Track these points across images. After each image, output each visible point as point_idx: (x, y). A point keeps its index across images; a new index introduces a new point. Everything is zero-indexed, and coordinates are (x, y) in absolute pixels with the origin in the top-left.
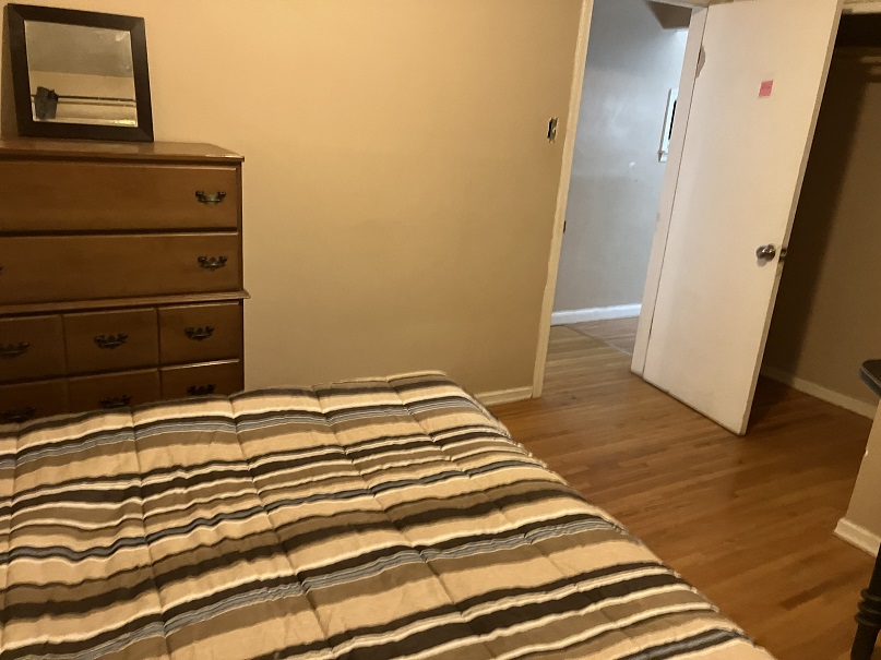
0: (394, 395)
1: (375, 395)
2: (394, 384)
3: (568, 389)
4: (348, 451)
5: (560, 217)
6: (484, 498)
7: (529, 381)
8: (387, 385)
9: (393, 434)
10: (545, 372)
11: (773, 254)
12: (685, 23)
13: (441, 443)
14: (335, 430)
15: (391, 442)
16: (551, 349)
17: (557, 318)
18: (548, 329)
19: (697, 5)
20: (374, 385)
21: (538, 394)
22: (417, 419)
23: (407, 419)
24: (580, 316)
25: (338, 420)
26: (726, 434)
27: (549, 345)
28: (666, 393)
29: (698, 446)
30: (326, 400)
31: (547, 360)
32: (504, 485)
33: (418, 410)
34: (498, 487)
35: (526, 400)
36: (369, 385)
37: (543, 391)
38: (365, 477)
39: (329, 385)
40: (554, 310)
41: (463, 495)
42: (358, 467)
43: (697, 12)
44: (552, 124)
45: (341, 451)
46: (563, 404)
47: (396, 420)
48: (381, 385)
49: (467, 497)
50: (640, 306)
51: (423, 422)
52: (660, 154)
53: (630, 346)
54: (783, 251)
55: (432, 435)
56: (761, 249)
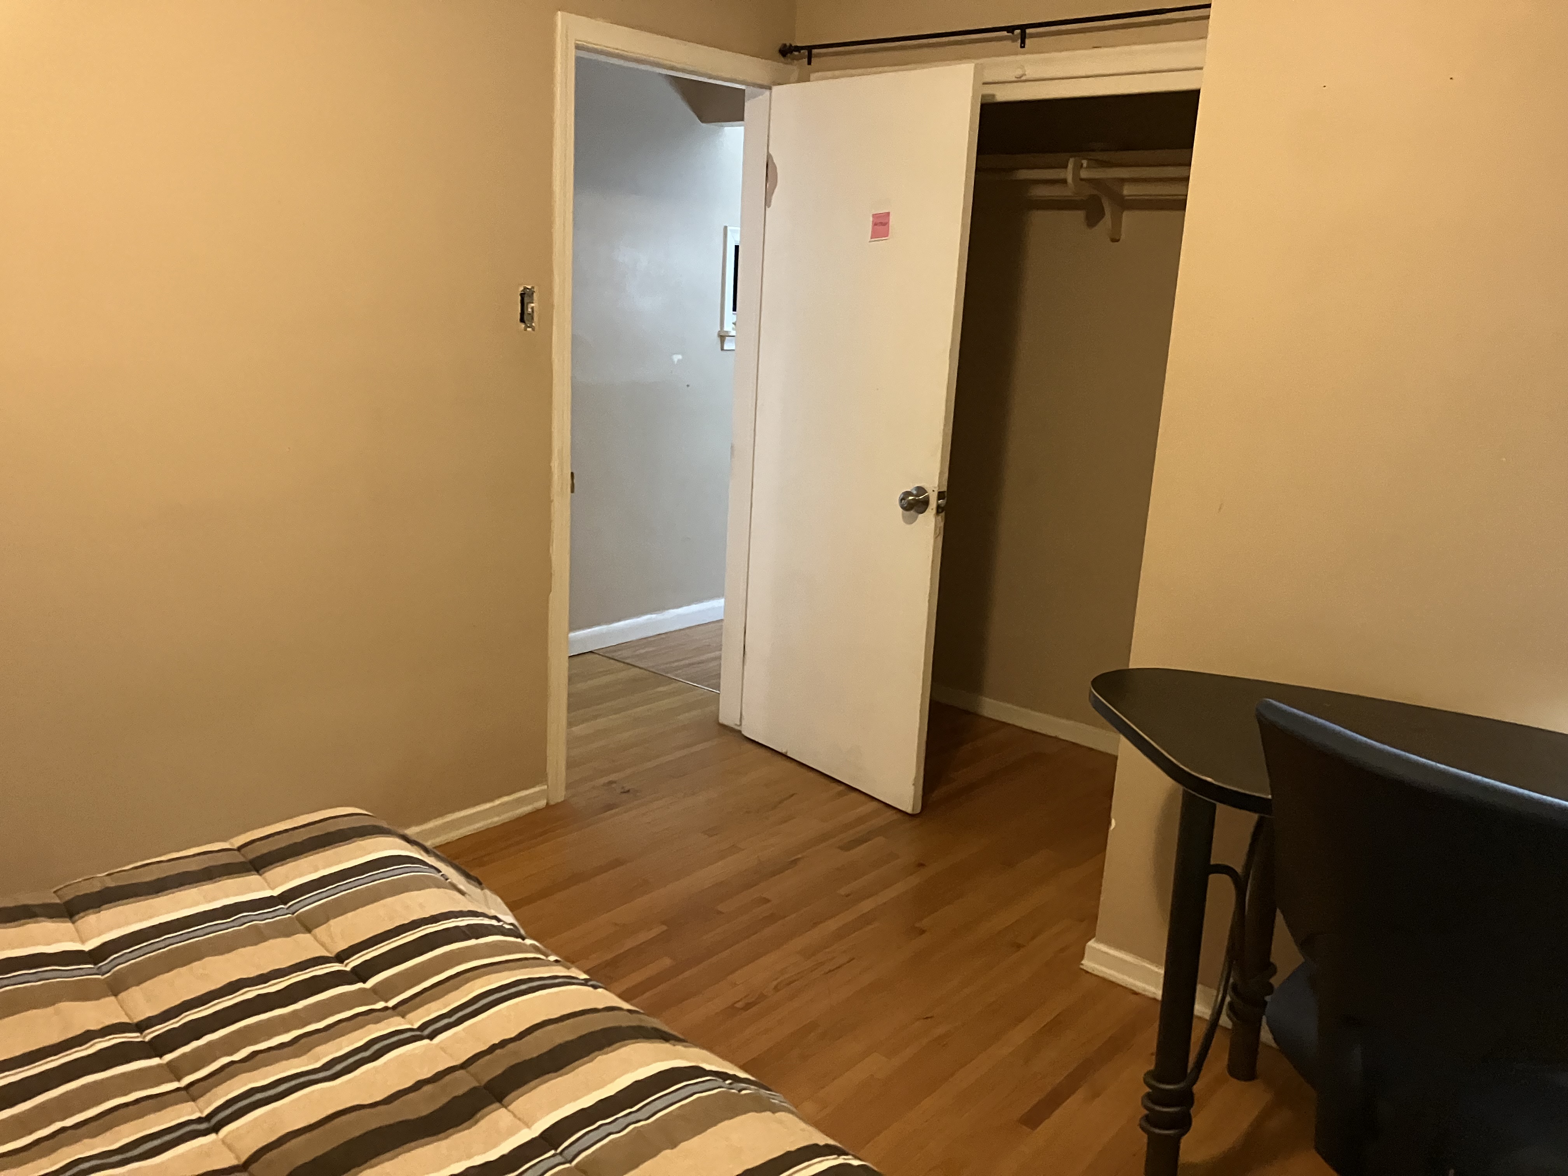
0: (253, 879)
1: (208, 888)
2: (252, 853)
3: (612, 777)
4: (150, 1035)
5: (561, 465)
6: (464, 1083)
7: (539, 776)
8: (239, 858)
9: (253, 973)
10: (569, 749)
11: (925, 503)
12: (737, 115)
13: (362, 973)
14: (116, 987)
15: (250, 993)
16: (576, 703)
17: (583, 640)
18: (565, 663)
19: (755, 85)
20: (207, 862)
21: (559, 795)
22: (307, 925)
23: (285, 931)
24: (622, 631)
25: (121, 962)
26: (890, 815)
27: (570, 695)
28: (784, 756)
29: (847, 847)
30: (91, 920)
31: (570, 724)
32: (504, 1043)
33: (309, 905)
34: (493, 1048)
35: (537, 811)
36: (193, 866)
37: (568, 787)
38: (191, 1093)
39: (101, 880)
40: (573, 627)
41: (418, 1085)
42: (175, 1071)
43: (755, 96)
44: (525, 297)
45: (133, 1037)
46: (609, 807)
47: (258, 936)
48: (224, 859)
49: (427, 1088)
50: (720, 603)
51: (319, 931)
52: (722, 337)
53: (714, 679)
54: (941, 495)
55: (341, 957)
56: (908, 494)
